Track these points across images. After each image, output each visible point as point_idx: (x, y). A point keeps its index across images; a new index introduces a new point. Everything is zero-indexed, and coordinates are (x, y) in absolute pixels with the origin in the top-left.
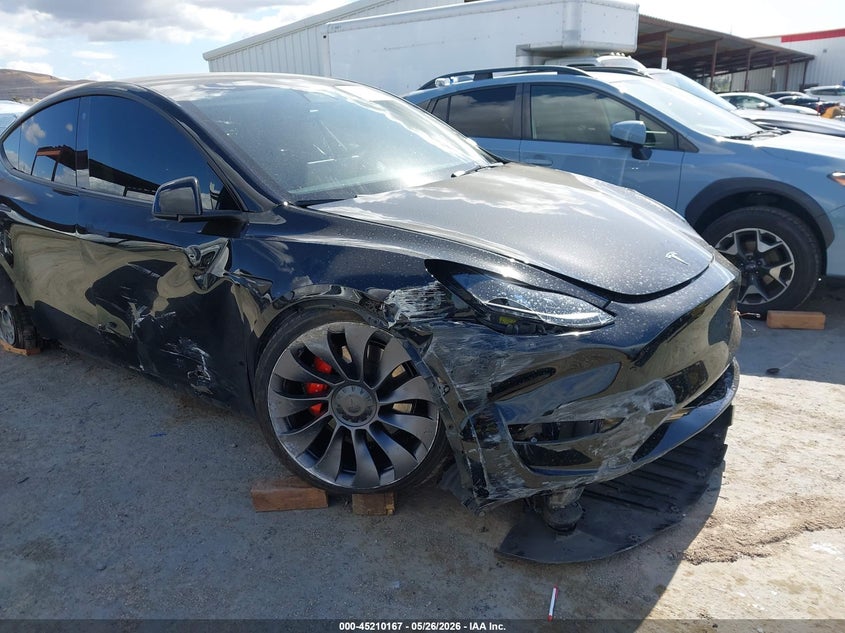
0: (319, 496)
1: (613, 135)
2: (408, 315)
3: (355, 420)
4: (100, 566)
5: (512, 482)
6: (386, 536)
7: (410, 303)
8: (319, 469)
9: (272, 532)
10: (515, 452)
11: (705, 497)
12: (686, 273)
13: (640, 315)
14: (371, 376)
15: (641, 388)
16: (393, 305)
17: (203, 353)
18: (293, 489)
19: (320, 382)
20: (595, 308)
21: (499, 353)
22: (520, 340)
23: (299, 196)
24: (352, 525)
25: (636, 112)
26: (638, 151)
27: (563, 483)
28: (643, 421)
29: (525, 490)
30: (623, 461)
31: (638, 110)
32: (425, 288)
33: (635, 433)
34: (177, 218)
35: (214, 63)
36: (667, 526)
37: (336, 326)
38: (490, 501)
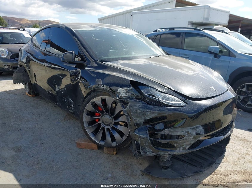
0: (95, 146)
1: (209, 50)
2: (123, 96)
3: (107, 125)
4: (31, 156)
5: (148, 150)
6: (111, 161)
7: (124, 92)
8: (95, 138)
9: (80, 154)
10: (150, 142)
11: (214, 165)
12: (215, 94)
13: (196, 104)
14: (112, 113)
15: (192, 127)
16: (119, 93)
17: (72, 101)
18: (88, 143)
19: (98, 113)
20: (181, 101)
21: (148, 110)
22: (154, 107)
23: (102, 59)
24: (103, 156)
25: (217, 43)
26: (216, 55)
27: (164, 153)
28: (192, 137)
29: (152, 153)
30: (185, 149)
31: (218, 43)
32: (129, 89)
33: (189, 141)
34: (67, 62)
35: (101, 21)
36: (198, 172)
37: (104, 97)
38: (142, 155)
